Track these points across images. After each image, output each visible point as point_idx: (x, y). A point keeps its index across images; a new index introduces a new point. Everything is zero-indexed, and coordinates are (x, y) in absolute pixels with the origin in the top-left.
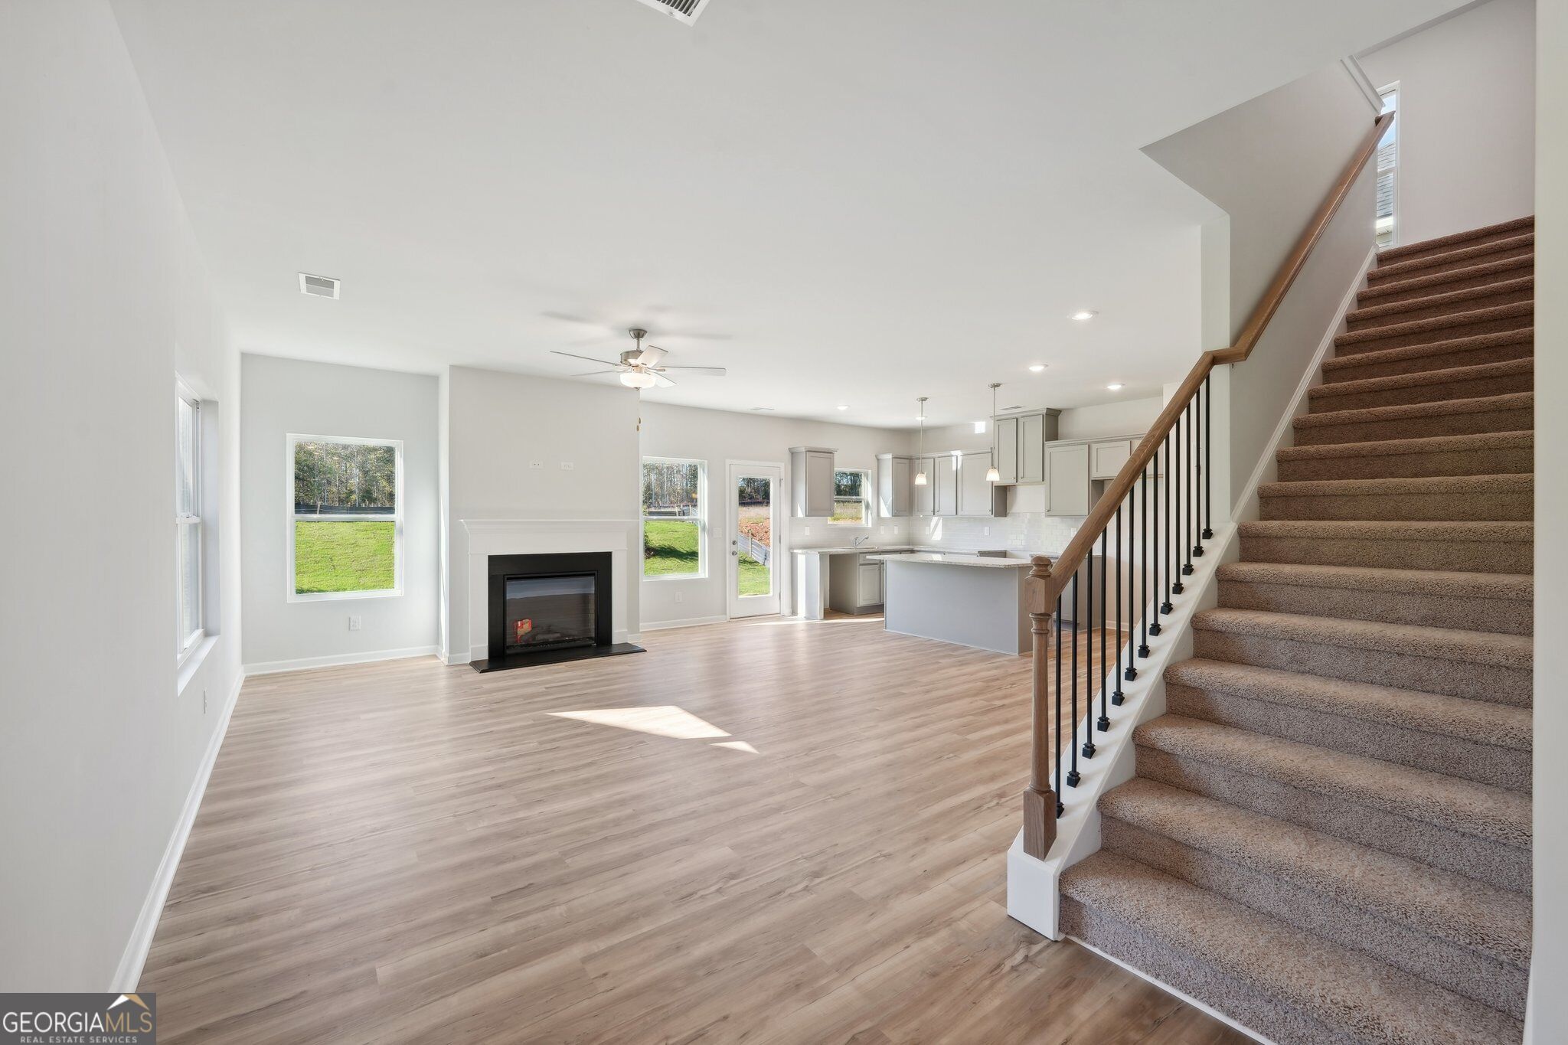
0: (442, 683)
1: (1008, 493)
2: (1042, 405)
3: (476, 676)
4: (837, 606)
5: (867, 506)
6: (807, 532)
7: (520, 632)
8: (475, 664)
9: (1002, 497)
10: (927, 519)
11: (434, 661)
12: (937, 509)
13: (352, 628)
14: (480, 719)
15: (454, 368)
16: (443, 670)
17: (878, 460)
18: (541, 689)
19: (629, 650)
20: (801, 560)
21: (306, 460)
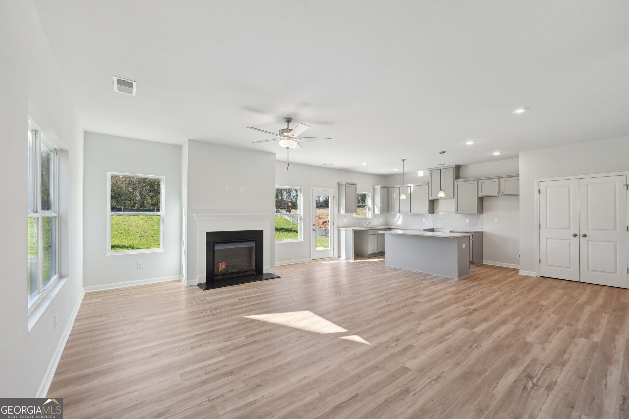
0: (183, 297)
1: (434, 203)
2: (454, 164)
3: (201, 292)
4: (359, 254)
5: (369, 209)
6: (345, 220)
7: (221, 268)
8: (200, 285)
9: (433, 204)
10: (395, 215)
11: (179, 284)
12: (401, 210)
13: (138, 268)
14: (209, 321)
15: (190, 141)
16: (183, 289)
17: (374, 188)
18: (236, 300)
19: (271, 277)
20: (343, 233)
21: (117, 190)
